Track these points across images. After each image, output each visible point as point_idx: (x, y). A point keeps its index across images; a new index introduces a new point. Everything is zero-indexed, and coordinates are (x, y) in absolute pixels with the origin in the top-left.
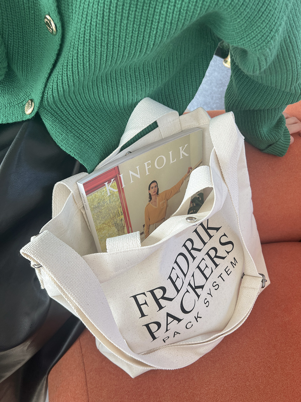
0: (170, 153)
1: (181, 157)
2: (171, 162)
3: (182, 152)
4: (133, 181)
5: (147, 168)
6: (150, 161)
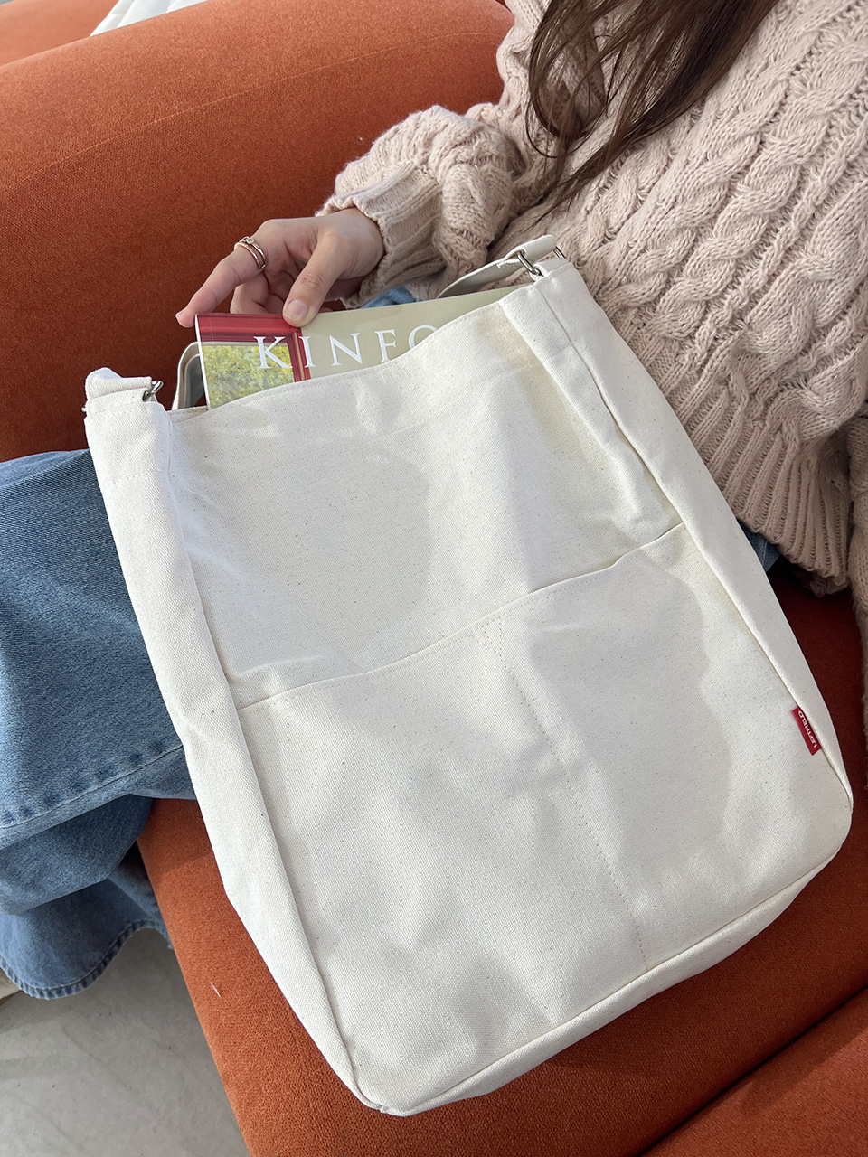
4: (338, 361)
5: (383, 346)
6: (393, 332)
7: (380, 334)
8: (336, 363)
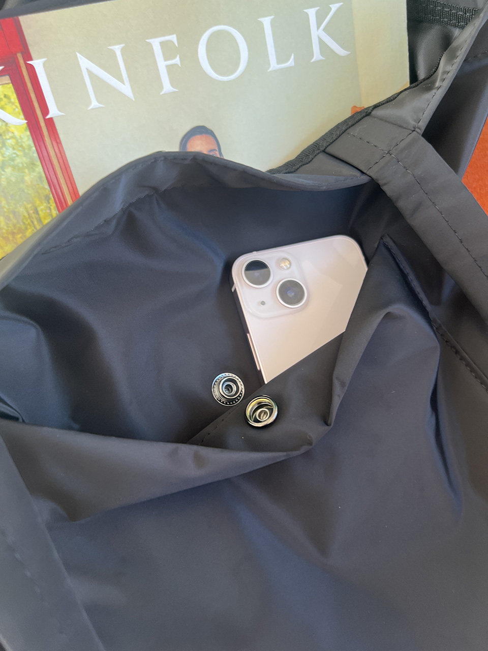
0: (266, 22)
1: (317, 56)
2: (274, 65)
3: (317, 33)
4: (98, 101)
5: (162, 64)
6: (173, 38)
7: (156, 43)
8: (94, 103)
